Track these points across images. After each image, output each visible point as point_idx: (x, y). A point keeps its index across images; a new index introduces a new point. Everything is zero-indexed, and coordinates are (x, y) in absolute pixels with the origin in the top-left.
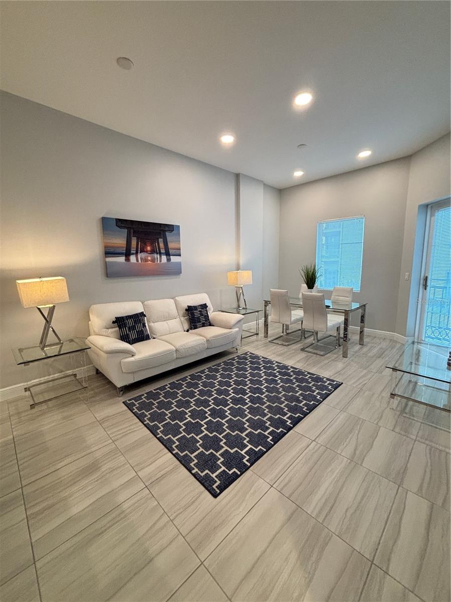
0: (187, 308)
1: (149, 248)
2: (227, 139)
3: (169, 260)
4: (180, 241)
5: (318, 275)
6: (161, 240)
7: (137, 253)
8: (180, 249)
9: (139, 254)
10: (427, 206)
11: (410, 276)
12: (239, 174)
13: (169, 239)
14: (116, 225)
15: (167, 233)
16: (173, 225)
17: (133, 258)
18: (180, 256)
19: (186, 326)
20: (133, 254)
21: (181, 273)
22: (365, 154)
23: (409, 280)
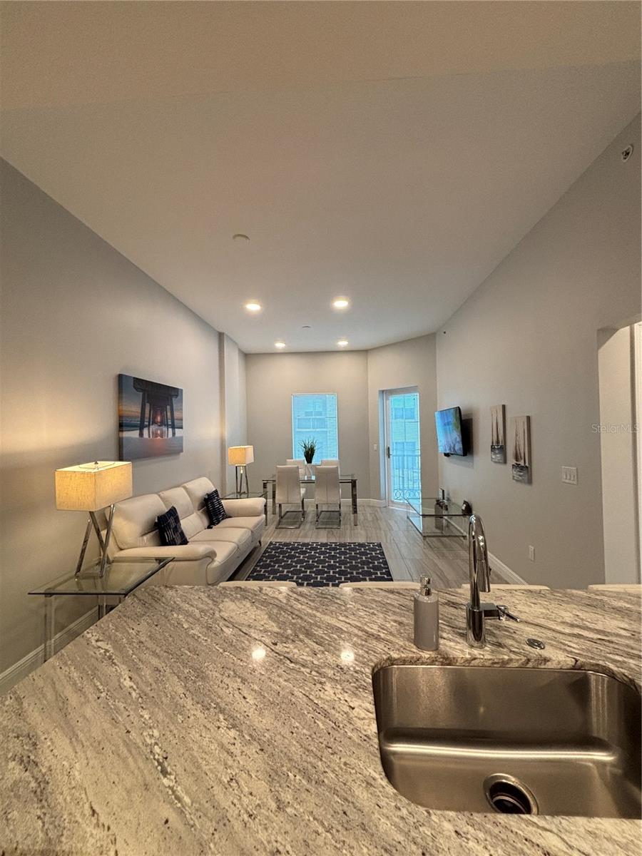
0: (207, 497)
1: (159, 419)
2: (253, 307)
3: (174, 434)
4: (182, 409)
5: (315, 448)
6: (168, 407)
7: (149, 425)
8: (182, 420)
9: (151, 426)
10: (383, 391)
11: (378, 447)
12: (223, 333)
13: (174, 405)
14: (134, 387)
15: (174, 399)
16: (178, 389)
17: (145, 431)
18: (182, 428)
19: (206, 523)
20: (146, 426)
21: (182, 451)
22: (343, 344)
23: (378, 450)
